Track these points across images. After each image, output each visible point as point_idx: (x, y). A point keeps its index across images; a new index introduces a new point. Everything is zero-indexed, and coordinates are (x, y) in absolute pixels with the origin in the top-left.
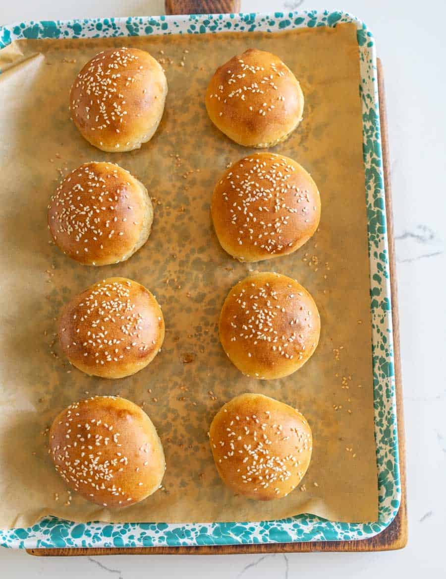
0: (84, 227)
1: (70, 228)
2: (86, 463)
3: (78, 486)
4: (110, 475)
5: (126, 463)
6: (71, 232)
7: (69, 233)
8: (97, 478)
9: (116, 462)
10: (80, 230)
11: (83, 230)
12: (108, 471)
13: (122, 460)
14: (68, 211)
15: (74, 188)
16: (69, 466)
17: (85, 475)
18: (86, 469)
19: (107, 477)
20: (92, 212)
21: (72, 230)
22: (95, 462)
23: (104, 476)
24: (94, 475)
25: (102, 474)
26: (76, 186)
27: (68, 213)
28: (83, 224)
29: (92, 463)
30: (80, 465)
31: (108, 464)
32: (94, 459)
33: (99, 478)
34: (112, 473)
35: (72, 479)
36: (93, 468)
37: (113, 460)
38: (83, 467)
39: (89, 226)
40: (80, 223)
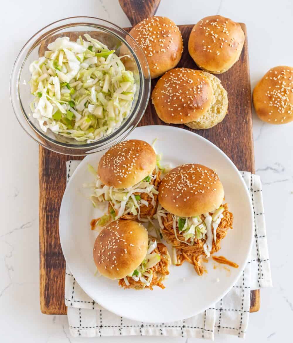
0: (169, 93)
1: (167, 85)
2: (150, 34)
3: (137, 29)
4: (143, 47)
5: (149, 55)
6: (165, 86)
7: (164, 86)
8: (142, 39)
9: (150, 50)
10: (167, 91)
11: (168, 93)
12: (145, 45)
13: (151, 53)
14: (176, 81)
15: (190, 80)
16: (148, 25)
17: (144, 33)
18: (147, 34)
19: (142, 45)
20: (179, 95)
21: (166, 87)
22: (150, 38)
23: (143, 43)
24: (144, 38)
25: (144, 42)
26: (191, 80)
27: (175, 81)
28: (171, 92)
29: (150, 37)
30: (149, 30)
31: (149, 46)
32: (152, 38)
33: (142, 41)
34: (144, 47)
35: (141, 26)
36: (147, 38)
37: (152, 48)
38: (148, 32)
39: (171, 96)
40: (171, 90)
